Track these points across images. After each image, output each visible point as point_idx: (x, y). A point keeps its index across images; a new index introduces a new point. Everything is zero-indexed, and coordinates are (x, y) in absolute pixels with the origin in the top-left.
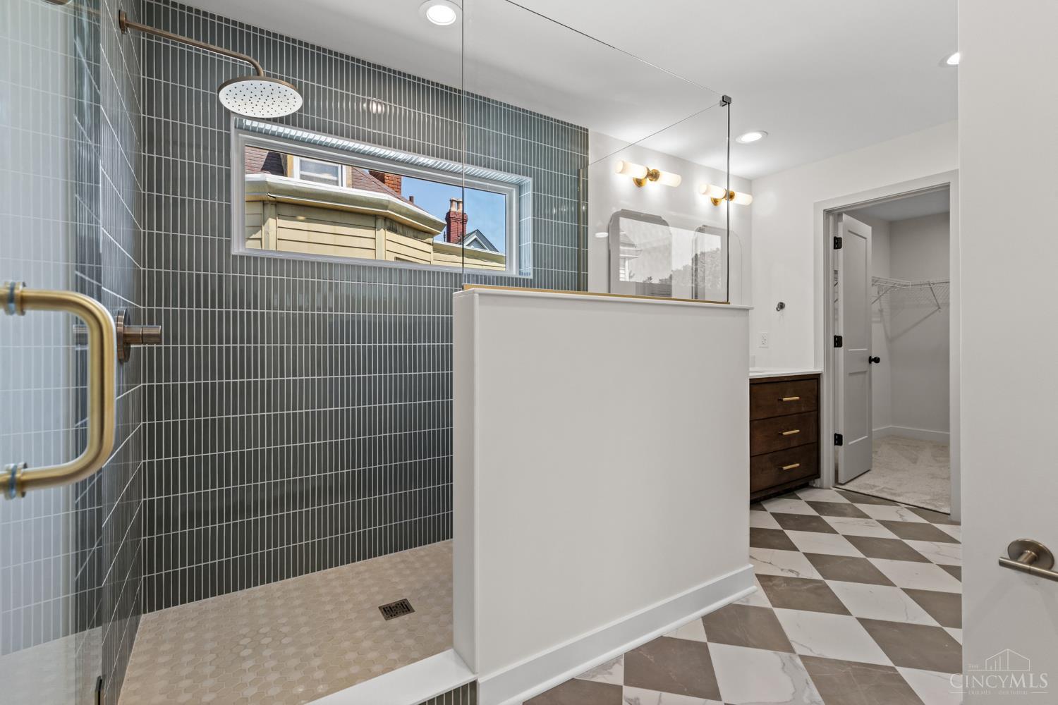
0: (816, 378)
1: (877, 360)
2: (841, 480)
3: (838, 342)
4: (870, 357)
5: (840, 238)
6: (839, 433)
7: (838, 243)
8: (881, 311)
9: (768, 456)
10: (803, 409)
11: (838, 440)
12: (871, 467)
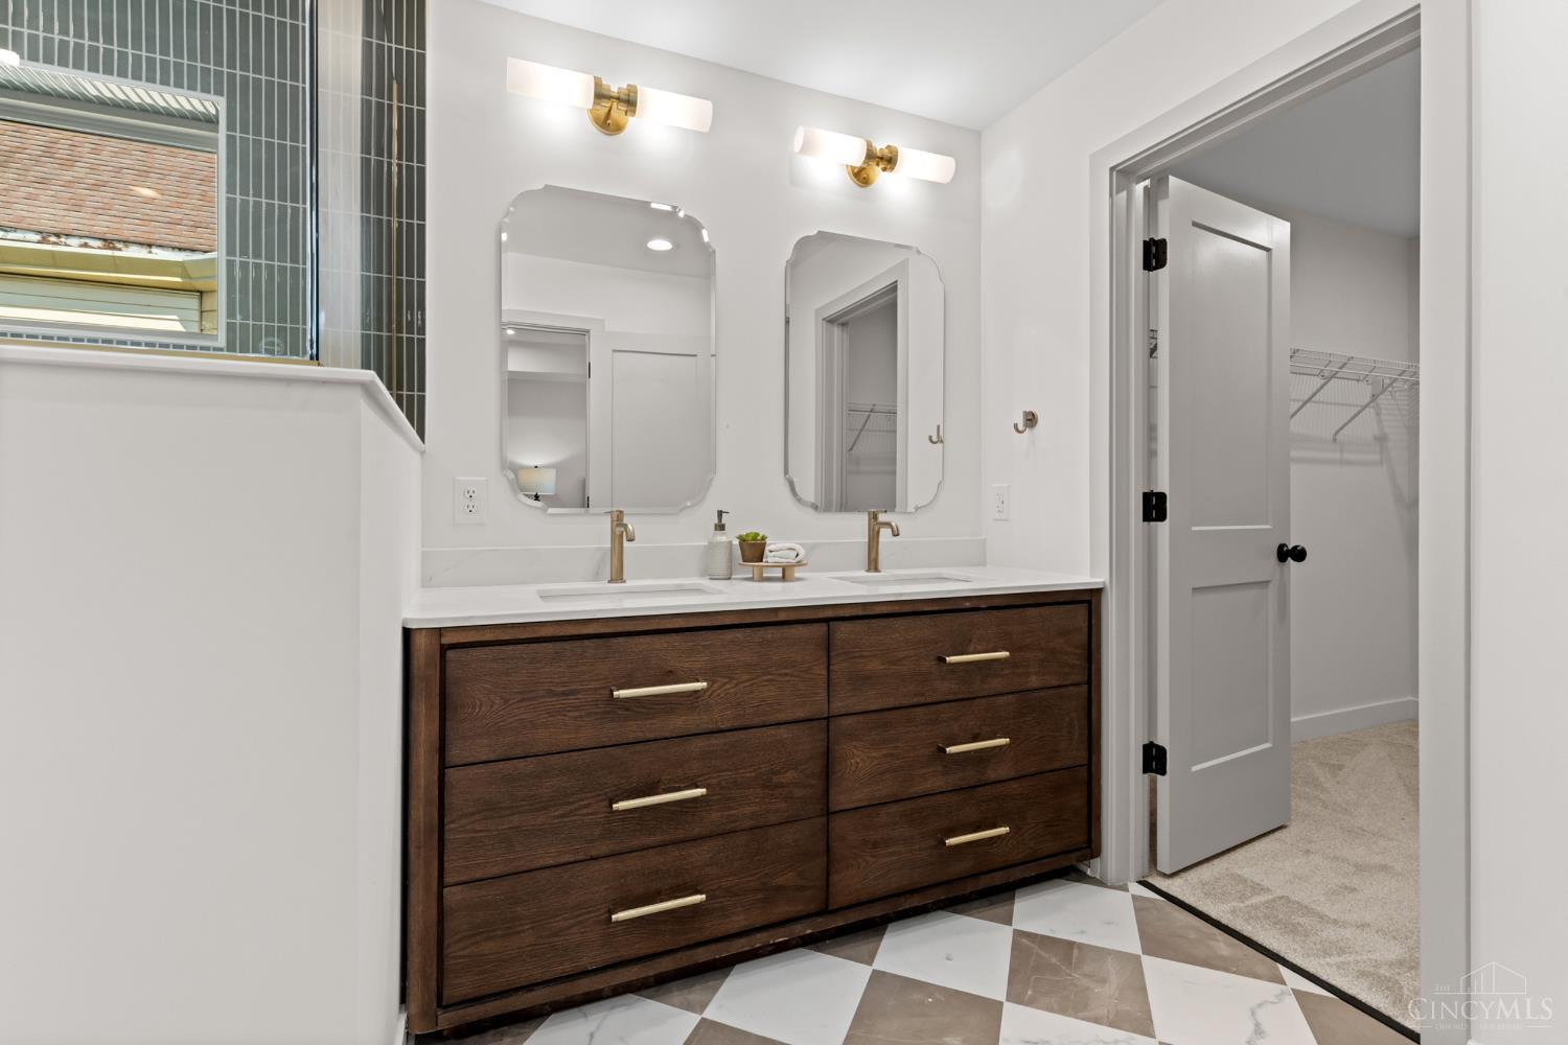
0: (1087, 601)
1: (1299, 554)
2: (1165, 863)
3: (1154, 507)
4: (1281, 547)
5: (1163, 242)
6: (1159, 742)
7: (1155, 254)
8: (1382, 439)
9: (894, 808)
10: (1035, 681)
11: (1154, 759)
12: (1290, 820)
